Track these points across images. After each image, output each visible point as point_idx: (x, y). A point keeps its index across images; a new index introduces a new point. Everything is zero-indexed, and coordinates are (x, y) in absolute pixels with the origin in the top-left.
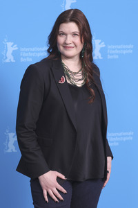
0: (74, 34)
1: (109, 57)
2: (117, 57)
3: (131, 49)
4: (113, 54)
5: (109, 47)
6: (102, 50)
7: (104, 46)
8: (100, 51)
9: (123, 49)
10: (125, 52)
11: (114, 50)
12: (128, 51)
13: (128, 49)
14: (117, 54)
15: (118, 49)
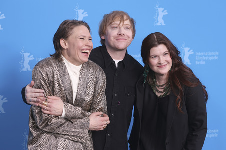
0: (165, 54)
1: (197, 63)
2: (204, 63)
3: (217, 56)
4: (200, 61)
5: (197, 54)
6: (191, 57)
7: (193, 53)
8: (189, 58)
9: (210, 56)
10: (211, 59)
11: (202, 56)
12: (214, 58)
13: (214, 56)
14: (204, 61)
15: (205, 56)
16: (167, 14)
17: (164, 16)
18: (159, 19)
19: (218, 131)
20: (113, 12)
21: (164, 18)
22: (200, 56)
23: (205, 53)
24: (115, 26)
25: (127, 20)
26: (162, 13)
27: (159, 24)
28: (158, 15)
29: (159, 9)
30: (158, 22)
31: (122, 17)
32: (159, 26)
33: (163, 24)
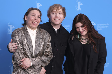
3: (108, 26)
4: (99, 28)
5: (98, 25)
7: (95, 24)
9: (104, 26)
10: (105, 27)
12: (106, 27)
13: (106, 26)
14: (101, 28)
15: (102, 26)
16: (82, 4)
18: (78, 7)
19: (108, 64)
20: (54, 5)
21: (81, 7)
22: (99, 26)
23: (102, 24)
25: (60, 9)
26: (79, 4)
27: (78, 10)
28: (78, 5)
29: (78, 2)
30: (78, 9)
32: (79, 11)
33: (80, 10)
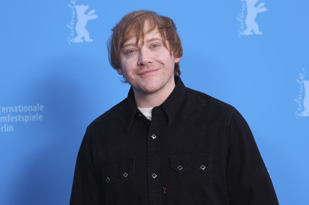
17: (259, 15)
24: (130, 48)
31: (140, 27)
